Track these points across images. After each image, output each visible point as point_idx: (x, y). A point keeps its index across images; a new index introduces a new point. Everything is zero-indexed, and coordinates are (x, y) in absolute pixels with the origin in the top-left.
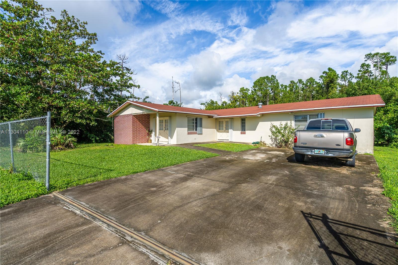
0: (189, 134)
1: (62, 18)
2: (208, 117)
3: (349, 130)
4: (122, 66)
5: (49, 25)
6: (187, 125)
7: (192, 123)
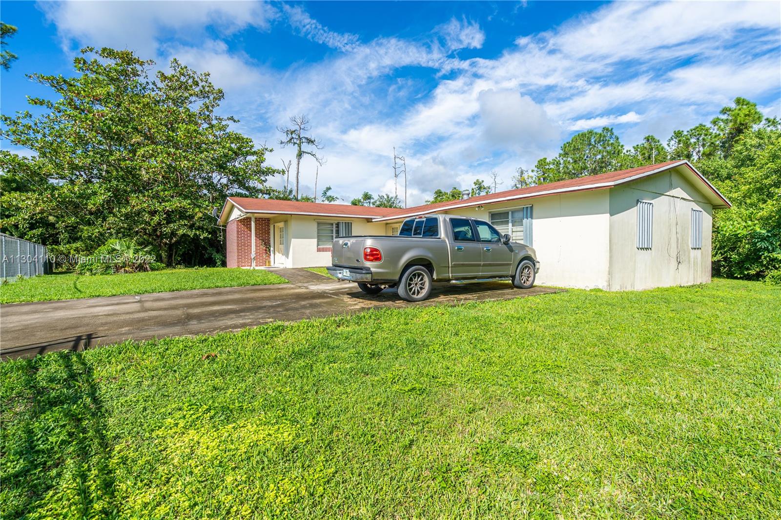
0: (319, 250)
1: (173, 72)
2: (366, 221)
3: (438, 237)
4: (299, 136)
5: (156, 85)
6: (316, 236)
7: (330, 232)
